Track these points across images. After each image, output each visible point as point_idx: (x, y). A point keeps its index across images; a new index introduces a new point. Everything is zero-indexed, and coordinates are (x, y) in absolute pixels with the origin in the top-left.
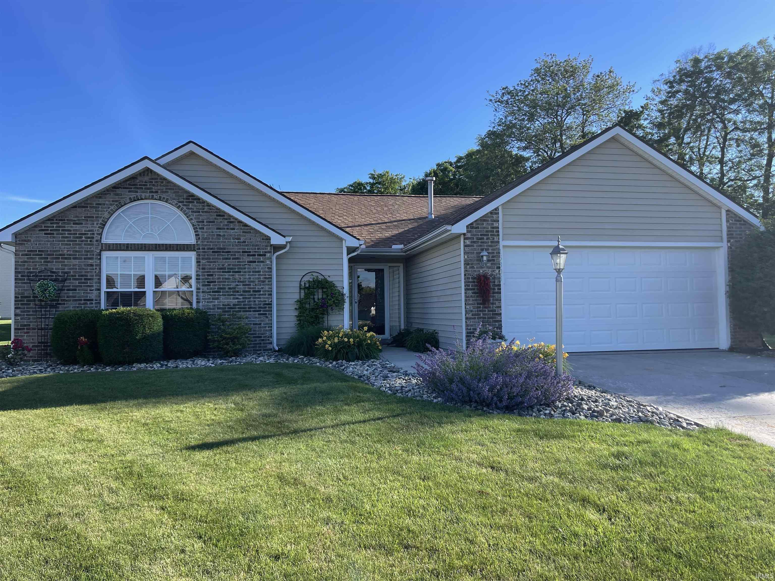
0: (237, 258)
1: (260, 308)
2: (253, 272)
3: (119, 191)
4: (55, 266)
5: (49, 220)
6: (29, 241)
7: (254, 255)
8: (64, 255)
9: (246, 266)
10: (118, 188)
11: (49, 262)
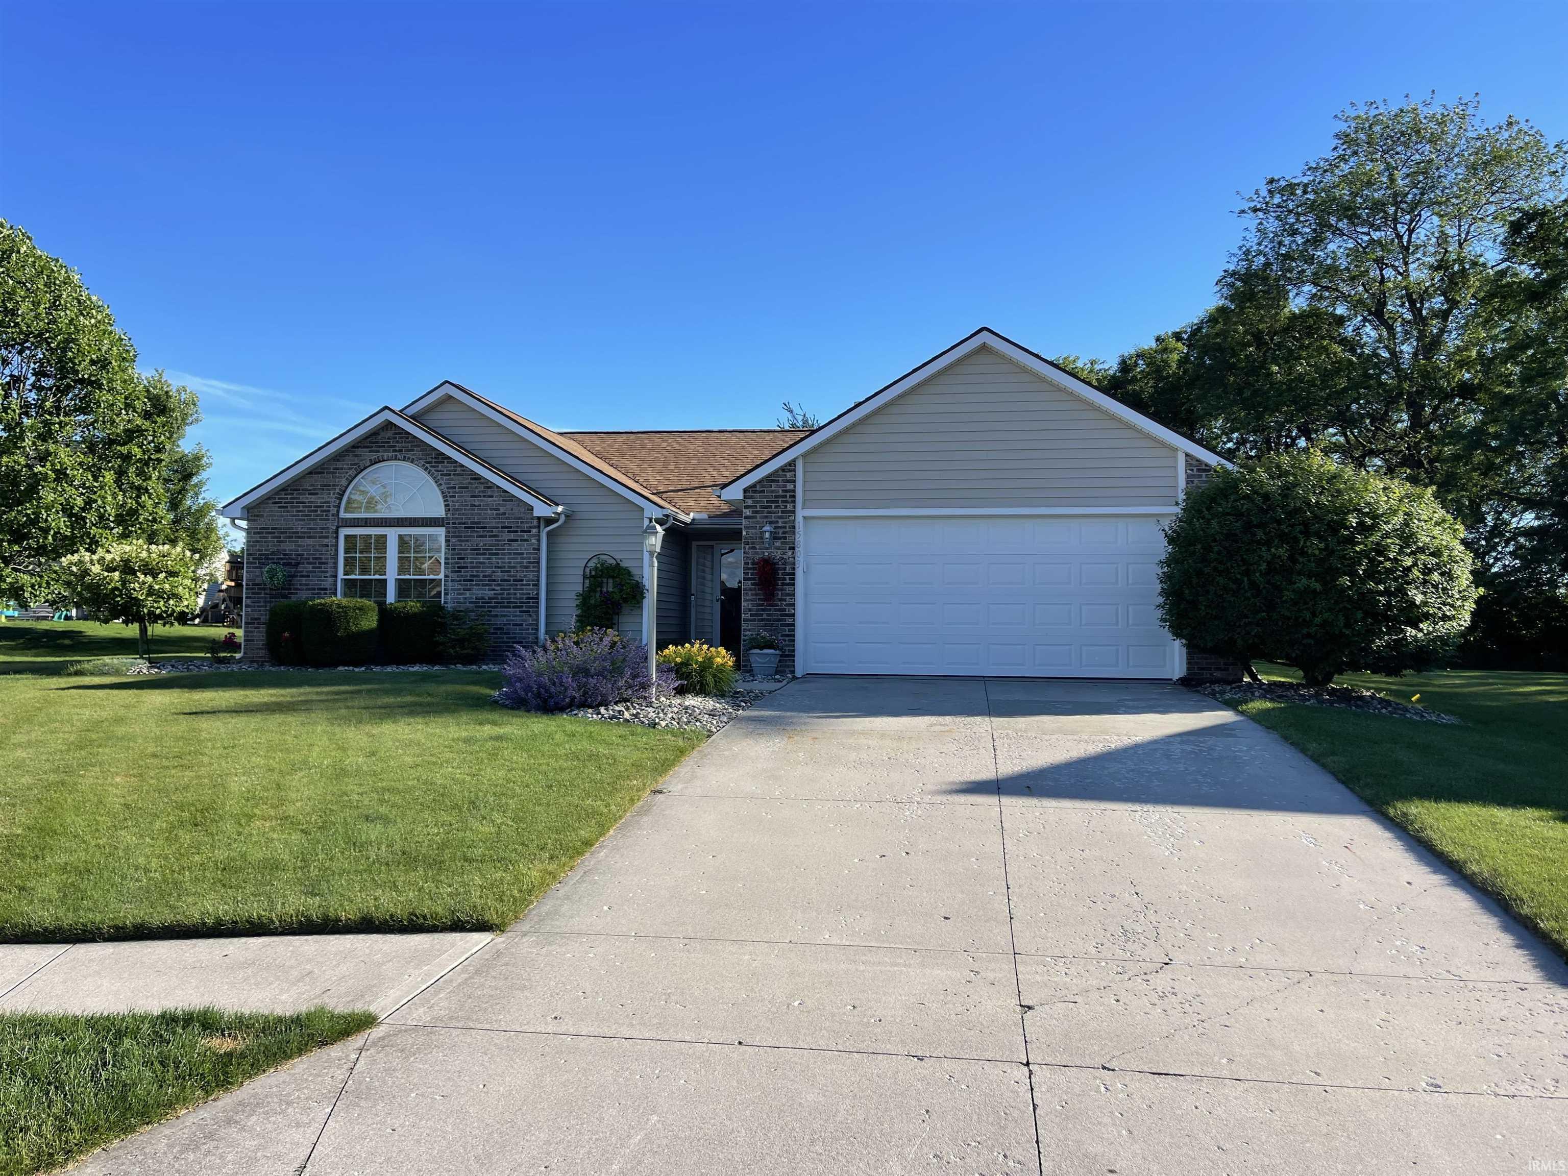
0: (495, 536)
1: (521, 602)
2: (515, 554)
3: (359, 451)
4: (288, 547)
5: (283, 490)
6: (262, 516)
7: (517, 531)
8: (298, 533)
9: (506, 547)
10: (358, 447)
11: (282, 542)
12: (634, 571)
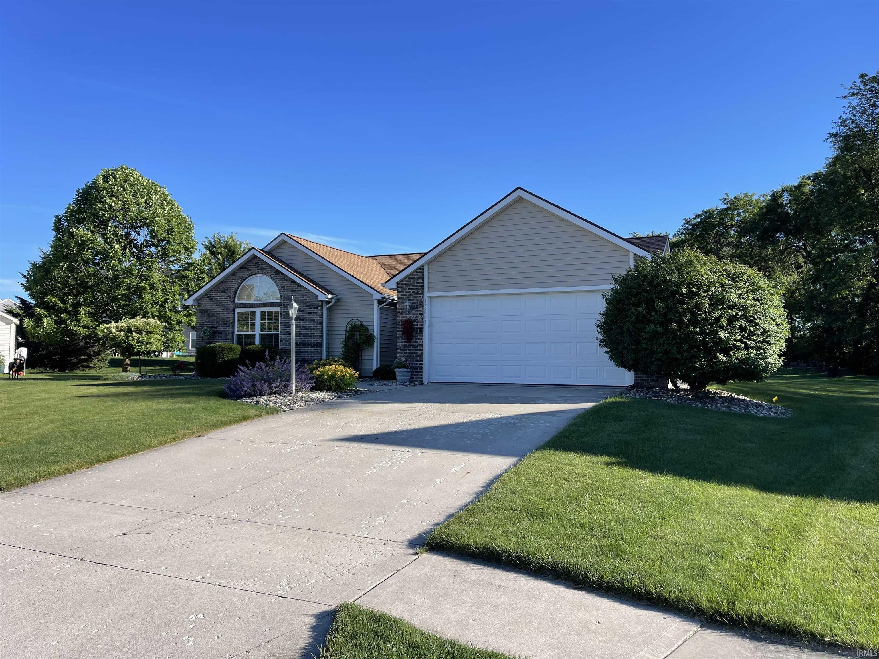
0: (302, 311)
1: (314, 345)
2: (311, 320)
3: (242, 270)
4: (213, 319)
5: (211, 290)
6: (202, 304)
7: (312, 308)
8: (217, 311)
9: (307, 316)
10: (242, 268)
11: (211, 316)
12: (370, 328)
